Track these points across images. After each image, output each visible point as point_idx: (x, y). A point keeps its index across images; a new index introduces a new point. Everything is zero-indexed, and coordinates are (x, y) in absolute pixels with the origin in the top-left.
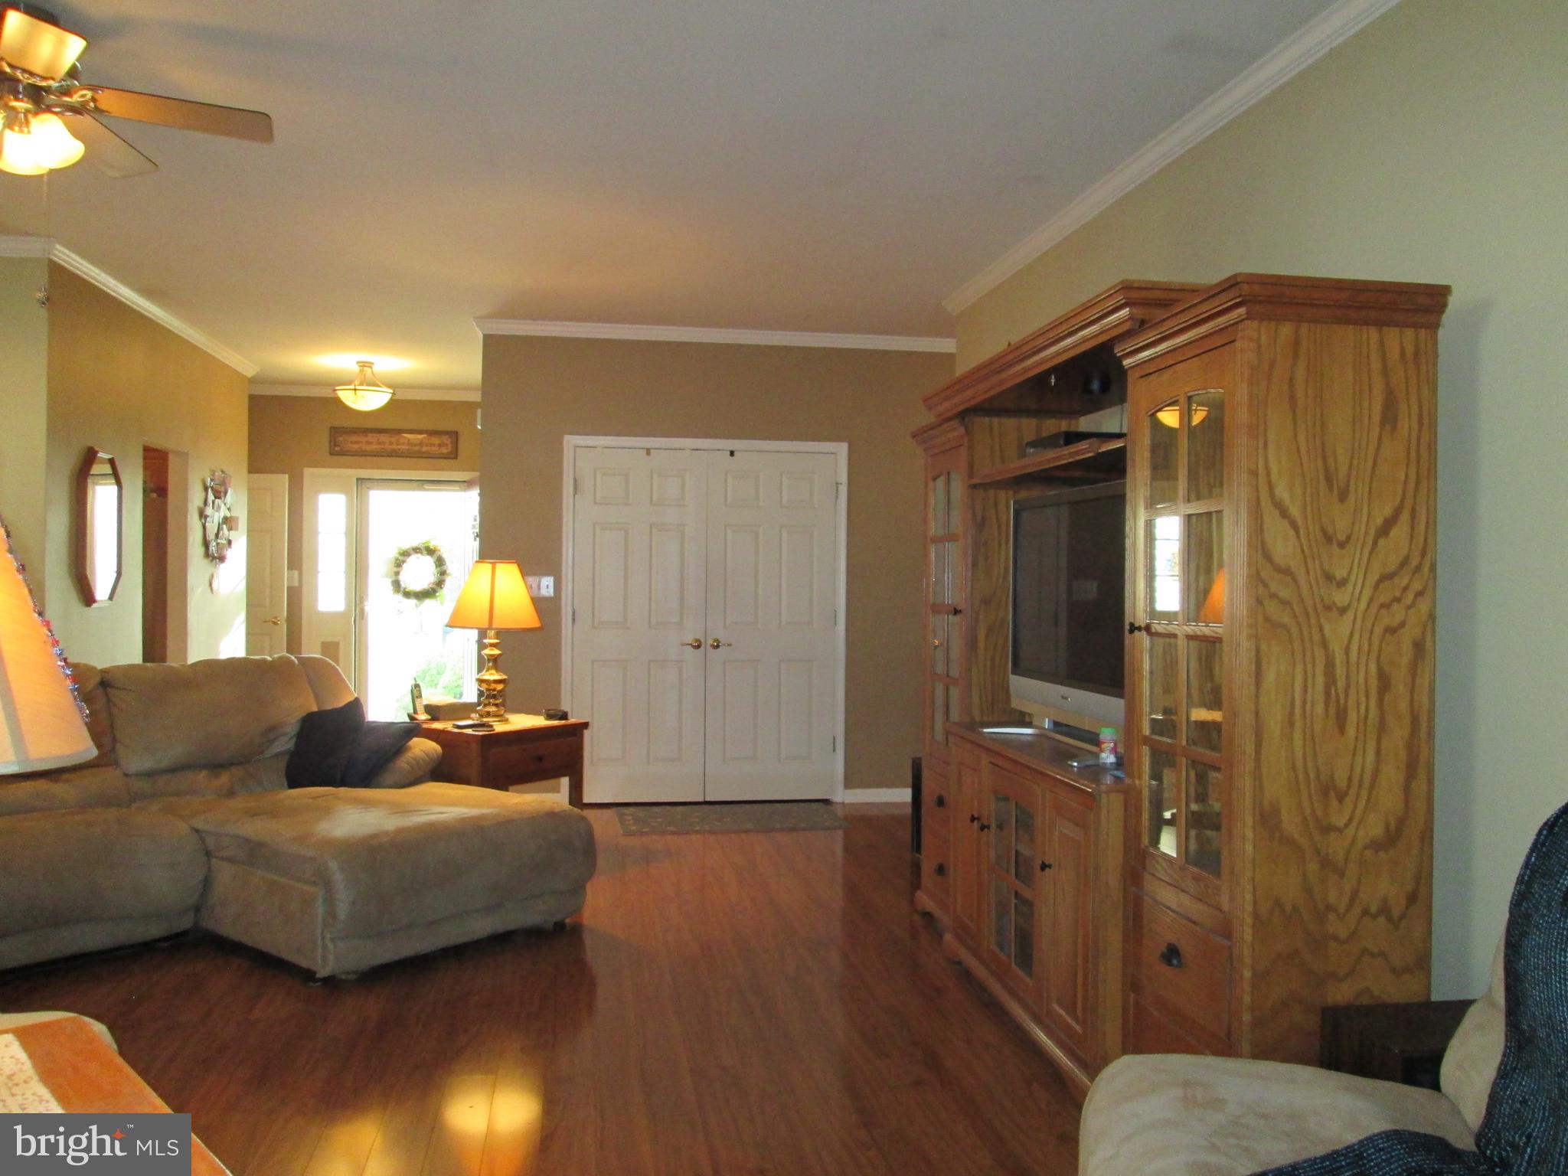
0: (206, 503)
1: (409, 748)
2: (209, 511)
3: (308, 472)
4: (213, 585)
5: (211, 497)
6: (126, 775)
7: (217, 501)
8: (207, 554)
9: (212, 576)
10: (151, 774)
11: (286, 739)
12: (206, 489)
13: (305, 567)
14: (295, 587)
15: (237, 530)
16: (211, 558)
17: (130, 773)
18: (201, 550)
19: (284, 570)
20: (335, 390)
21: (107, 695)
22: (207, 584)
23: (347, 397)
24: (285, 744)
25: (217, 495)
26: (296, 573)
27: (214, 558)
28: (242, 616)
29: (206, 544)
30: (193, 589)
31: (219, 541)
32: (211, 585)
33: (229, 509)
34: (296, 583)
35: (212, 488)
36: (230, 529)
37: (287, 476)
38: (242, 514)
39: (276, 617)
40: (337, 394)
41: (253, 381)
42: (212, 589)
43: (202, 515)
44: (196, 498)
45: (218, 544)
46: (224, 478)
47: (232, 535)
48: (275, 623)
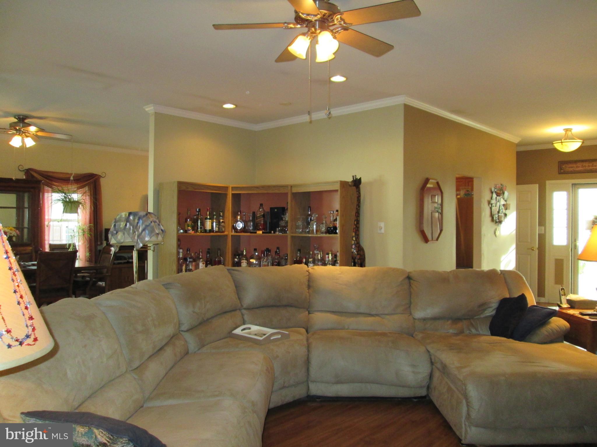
0: (492, 198)
1: (549, 323)
2: (493, 202)
3: (548, 182)
4: (496, 233)
5: (494, 195)
6: (414, 319)
7: (498, 197)
8: (493, 220)
9: (496, 229)
10: (424, 320)
11: (491, 309)
12: (492, 193)
13: (547, 225)
14: (543, 234)
15: (509, 209)
16: (495, 222)
17: (416, 318)
18: (490, 219)
19: (536, 226)
20: (553, 144)
21: (410, 283)
22: (493, 232)
23: (558, 146)
24: (490, 312)
25: (498, 195)
26: (543, 228)
27: (496, 222)
28: (514, 246)
29: (492, 216)
30: (485, 235)
31: (500, 214)
32: (495, 233)
33: (506, 201)
34: (543, 232)
35: (495, 192)
36: (506, 209)
37: (538, 185)
38: (513, 204)
39: (533, 247)
40: (554, 146)
41: (518, 145)
42: (496, 235)
43: (489, 203)
44: (486, 196)
45: (499, 216)
46: (502, 187)
47: (507, 212)
48: (533, 250)
